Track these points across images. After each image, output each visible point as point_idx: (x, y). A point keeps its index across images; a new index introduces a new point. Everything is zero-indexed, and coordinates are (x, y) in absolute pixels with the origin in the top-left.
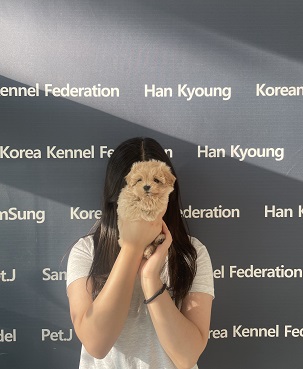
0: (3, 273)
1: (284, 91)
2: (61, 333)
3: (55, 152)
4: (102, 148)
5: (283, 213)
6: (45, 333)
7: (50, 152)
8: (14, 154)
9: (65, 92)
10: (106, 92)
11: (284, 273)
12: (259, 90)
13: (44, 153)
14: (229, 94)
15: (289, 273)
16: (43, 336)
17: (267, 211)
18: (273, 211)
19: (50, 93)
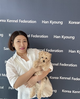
4: (32, 35)
9: (24, 22)
10: (33, 22)
14: (62, 23)
18: (71, 51)
19: (20, 22)
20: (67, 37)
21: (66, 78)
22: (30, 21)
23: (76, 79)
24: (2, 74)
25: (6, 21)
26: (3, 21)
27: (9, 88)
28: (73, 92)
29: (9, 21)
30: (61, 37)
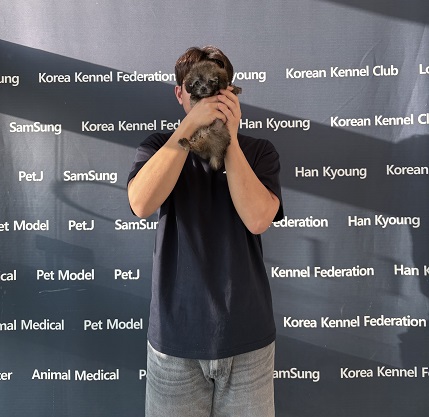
0: (84, 223)
1: (309, 74)
2: (130, 273)
3: (125, 126)
4: (162, 122)
5: (310, 173)
6: (117, 273)
7: (121, 126)
8: (93, 127)
9: (133, 78)
10: (165, 77)
11: (313, 223)
12: (288, 73)
13: (116, 127)
14: (265, 77)
15: (317, 223)
16: (116, 275)
17: (297, 172)
18: (302, 172)
19: (121, 79)
20: (284, 124)
21: (293, 273)
22: (156, 74)
23: (331, 273)
24: (60, 272)
25: (73, 78)
26: (61, 78)
27: (86, 326)
28: (324, 322)
29: (81, 77)
30: (264, 124)
